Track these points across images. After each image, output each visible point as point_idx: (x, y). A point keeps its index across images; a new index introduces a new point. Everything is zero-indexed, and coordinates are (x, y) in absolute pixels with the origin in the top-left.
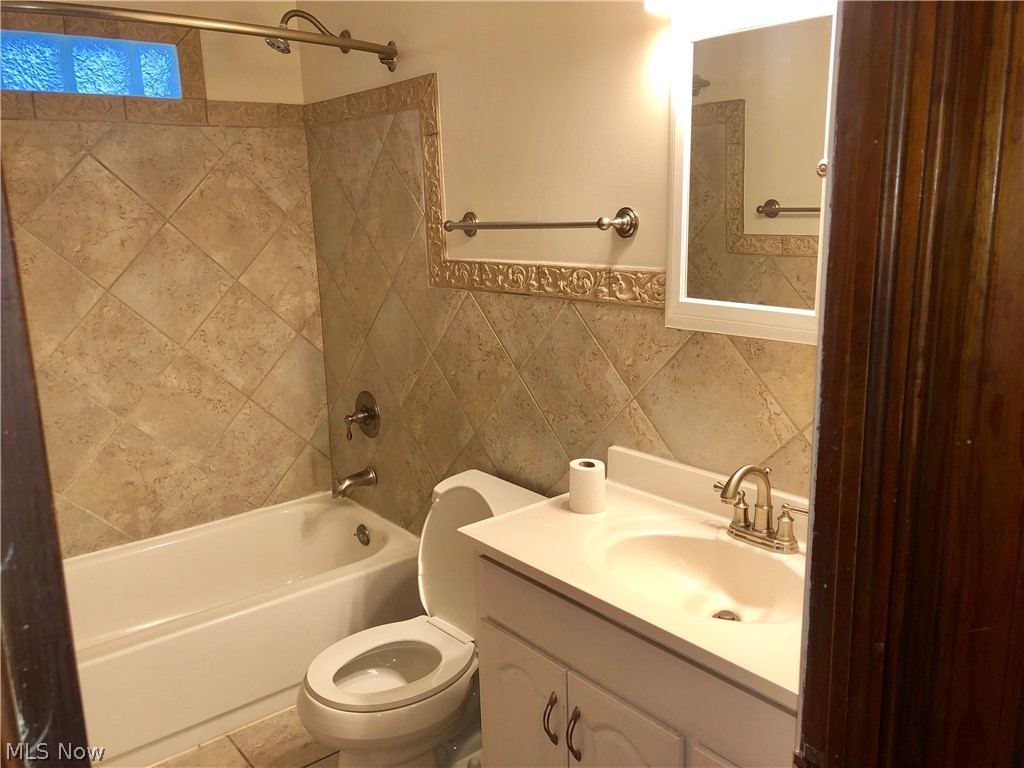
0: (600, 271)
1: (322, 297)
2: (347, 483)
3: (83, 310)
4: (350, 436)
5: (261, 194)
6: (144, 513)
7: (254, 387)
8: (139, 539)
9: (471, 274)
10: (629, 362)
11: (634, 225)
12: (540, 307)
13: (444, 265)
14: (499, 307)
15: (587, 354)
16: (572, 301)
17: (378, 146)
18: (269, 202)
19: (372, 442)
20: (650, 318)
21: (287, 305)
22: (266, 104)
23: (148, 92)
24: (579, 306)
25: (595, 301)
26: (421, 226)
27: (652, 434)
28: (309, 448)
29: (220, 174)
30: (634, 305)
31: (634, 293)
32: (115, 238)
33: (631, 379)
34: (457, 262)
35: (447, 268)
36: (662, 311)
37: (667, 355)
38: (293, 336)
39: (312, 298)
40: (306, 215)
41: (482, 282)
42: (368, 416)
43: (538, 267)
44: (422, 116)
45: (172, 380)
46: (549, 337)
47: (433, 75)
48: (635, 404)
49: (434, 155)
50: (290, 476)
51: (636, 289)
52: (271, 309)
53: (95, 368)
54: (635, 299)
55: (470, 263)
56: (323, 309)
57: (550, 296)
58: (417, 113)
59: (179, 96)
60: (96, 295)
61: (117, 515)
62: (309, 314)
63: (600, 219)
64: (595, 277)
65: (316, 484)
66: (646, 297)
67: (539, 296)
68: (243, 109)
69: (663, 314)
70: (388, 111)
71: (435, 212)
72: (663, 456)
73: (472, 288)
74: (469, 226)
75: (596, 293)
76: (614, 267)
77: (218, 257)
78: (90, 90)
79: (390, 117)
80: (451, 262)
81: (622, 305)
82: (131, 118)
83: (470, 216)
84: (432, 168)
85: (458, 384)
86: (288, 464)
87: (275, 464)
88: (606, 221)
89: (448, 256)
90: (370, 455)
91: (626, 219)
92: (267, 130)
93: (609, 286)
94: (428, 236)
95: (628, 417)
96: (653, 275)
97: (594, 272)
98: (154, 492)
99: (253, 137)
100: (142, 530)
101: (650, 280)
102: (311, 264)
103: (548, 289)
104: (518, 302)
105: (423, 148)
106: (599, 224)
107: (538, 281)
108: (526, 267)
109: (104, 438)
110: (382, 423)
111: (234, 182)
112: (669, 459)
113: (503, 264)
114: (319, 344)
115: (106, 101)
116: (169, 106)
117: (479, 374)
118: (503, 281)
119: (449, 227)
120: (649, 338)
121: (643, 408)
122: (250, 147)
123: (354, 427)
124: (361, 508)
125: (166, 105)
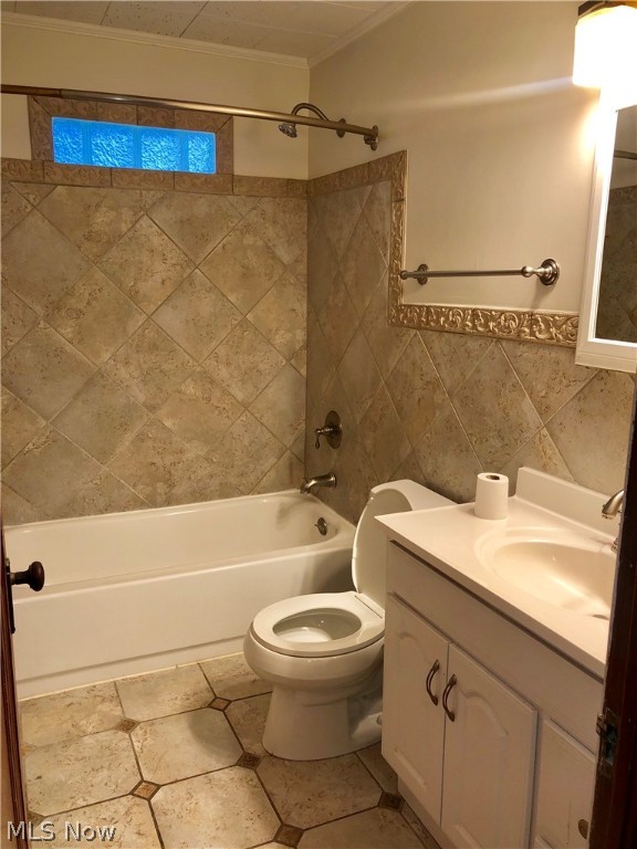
0: (524, 313)
1: (309, 335)
2: (313, 482)
3: (131, 330)
4: (318, 446)
5: (269, 250)
6: (161, 487)
7: (251, 400)
8: (156, 507)
9: (420, 316)
10: (543, 394)
11: (555, 275)
12: (473, 344)
13: (399, 309)
14: (440, 344)
15: (508, 385)
16: (499, 339)
17: (359, 210)
18: (274, 257)
19: (335, 452)
20: (563, 356)
21: (280, 339)
22: (278, 179)
23: (192, 169)
24: (504, 344)
25: (519, 341)
26: (385, 276)
27: (557, 459)
28: (288, 454)
29: (238, 233)
30: (551, 344)
31: (551, 333)
32: (158, 278)
33: (544, 409)
34: (410, 306)
35: (402, 311)
36: (573, 349)
37: (574, 390)
38: (284, 363)
39: (301, 335)
40: (302, 268)
41: (428, 323)
42: (333, 431)
43: (474, 310)
44: (393, 186)
45: (190, 389)
46: (478, 371)
47: (404, 152)
48: (545, 431)
49: (399, 217)
50: (272, 474)
51: (553, 330)
52: (268, 341)
53: (135, 374)
54: (552, 338)
55: (420, 307)
56: (308, 345)
57: (481, 335)
58: (389, 184)
59: (214, 172)
60: (141, 319)
61: (142, 487)
62: (297, 347)
63: (524, 268)
64: (520, 319)
65: (292, 482)
66: (561, 337)
67: (471, 335)
68: (260, 183)
69: (574, 352)
70: (368, 183)
71: (397, 265)
72: (565, 478)
73: (419, 328)
74: (422, 276)
75: (519, 332)
76: (536, 311)
77: (232, 298)
78: (151, 166)
79: (370, 187)
80: (405, 306)
81: (540, 344)
82: (177, 187)
83: (423, 267)
84: (397, 229)
85: (402, 408)
86: (271, 463)
87: (261, 462)
88: (529, 269)
89: (403, 301)
90: (333, 463)
91: (549, 269)
92: (278, 200)
93: (531, 327)
94: (390, 283)
95: (538, 442)
96: (569, 318)
97: (519, 314)
98: (170, 472)
99: (267, 205)
100: (159, 500)
101: (565, 323)
102: (302, 308)
103: (480, 329)
104: (455, 339)
105: (391, 211)
106: (523, 272)
107: (473, 322)
108: (464, 310)
109: (138, 427)
110: (343, 437)
111: (249, 240)
112: (569, 481)
113: (446, 308)
114: (304, 372)
115: (161, 175)
116: (206, 179)
117: (419, 400)
118: (444, 322)
119: (405, 276)
120: (561, 373)
121: (551, 436)
122: (263, 213)
123: (323, 439)
124: (323, 505)
125: (203, 179)
